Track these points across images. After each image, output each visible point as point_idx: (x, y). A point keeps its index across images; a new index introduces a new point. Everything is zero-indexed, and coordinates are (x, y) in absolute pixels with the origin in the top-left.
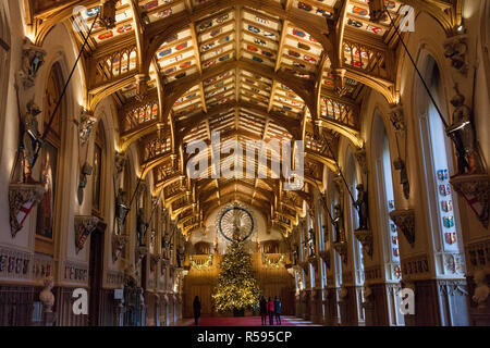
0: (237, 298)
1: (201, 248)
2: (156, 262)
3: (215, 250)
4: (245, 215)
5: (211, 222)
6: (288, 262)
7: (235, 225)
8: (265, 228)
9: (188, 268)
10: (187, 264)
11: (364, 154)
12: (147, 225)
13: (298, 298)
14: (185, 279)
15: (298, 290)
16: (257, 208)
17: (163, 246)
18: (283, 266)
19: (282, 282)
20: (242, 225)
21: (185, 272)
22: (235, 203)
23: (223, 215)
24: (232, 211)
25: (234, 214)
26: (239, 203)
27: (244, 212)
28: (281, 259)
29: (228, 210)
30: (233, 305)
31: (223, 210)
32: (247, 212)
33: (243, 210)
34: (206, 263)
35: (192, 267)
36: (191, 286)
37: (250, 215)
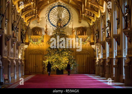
0: (59, 62)
1: (36, 31)
2: (8, 40)
3: (46, 32)
5: (43, 15)
6: (92, 41)
7: (58, 17)
8: (78, 19)
9: (28, 44)
10: (27, 41)
12: (3, 16)
13: (97, 63)
14: (26, 51)
15: (97, 59)
16: (73, 6)
17: (13, 29)
18: (88, 43)
19: (88, 54)
20: (63, 16)
21: (26, 46)
22: (59, 3)
23: (51, 10)
24: (56, 8)
25: (58, 10)
26: (61, 2)
27: (64, 9)
28: (88, 40)
29: (54, 7)
30: (56, 67)
31: (51, 7)
32: (66, 9)
33: (64, 7)
34: (39, 41)
35: (30, 43)
36: (30, 55)
37: (68, 11)
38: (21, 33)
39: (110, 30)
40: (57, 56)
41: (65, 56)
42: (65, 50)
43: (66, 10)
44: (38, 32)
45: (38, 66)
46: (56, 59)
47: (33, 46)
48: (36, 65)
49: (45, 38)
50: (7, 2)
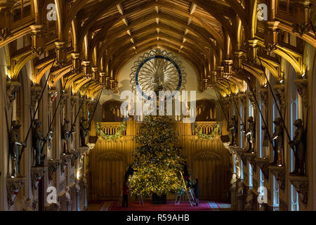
0: (157, 180)
1: (112, 108)
4: (170, 66)
5: (125, 75)
6: (225, 133)
8: (196, 84)
10: (93, 133)
11: (305, 85)
14: (91, 155)
18: (218, 137)
19: (217, 158)
20: (166, 78)
21: (91, 146)
22: (157, 50)
23: (141, 66)
24: (153, 60)
25: (155, 65)
26: (162, 49)
27: (169, 62)
28: (216, 130)
29: (148, 59)
30: (152, 192)
31: (141, 59)
32: (173, 62)
33: (168, 59)
34: (118, 133)
35: (100, 138)
36: (99, 161)
37: (177, 66)
38: (81, 125)
39: (254, 136)
40: (153, 167)
41: (170, 167)
42: (169, 155)
43: (172, 65)
44: (116, 110)
45: (115, 183)
46: (151, 173)
47: (106, 142)
48: (111, 181)
49: (129, 126)
50: (52, 98)
